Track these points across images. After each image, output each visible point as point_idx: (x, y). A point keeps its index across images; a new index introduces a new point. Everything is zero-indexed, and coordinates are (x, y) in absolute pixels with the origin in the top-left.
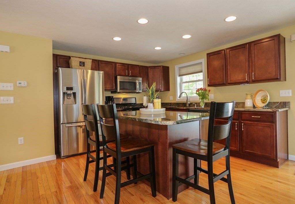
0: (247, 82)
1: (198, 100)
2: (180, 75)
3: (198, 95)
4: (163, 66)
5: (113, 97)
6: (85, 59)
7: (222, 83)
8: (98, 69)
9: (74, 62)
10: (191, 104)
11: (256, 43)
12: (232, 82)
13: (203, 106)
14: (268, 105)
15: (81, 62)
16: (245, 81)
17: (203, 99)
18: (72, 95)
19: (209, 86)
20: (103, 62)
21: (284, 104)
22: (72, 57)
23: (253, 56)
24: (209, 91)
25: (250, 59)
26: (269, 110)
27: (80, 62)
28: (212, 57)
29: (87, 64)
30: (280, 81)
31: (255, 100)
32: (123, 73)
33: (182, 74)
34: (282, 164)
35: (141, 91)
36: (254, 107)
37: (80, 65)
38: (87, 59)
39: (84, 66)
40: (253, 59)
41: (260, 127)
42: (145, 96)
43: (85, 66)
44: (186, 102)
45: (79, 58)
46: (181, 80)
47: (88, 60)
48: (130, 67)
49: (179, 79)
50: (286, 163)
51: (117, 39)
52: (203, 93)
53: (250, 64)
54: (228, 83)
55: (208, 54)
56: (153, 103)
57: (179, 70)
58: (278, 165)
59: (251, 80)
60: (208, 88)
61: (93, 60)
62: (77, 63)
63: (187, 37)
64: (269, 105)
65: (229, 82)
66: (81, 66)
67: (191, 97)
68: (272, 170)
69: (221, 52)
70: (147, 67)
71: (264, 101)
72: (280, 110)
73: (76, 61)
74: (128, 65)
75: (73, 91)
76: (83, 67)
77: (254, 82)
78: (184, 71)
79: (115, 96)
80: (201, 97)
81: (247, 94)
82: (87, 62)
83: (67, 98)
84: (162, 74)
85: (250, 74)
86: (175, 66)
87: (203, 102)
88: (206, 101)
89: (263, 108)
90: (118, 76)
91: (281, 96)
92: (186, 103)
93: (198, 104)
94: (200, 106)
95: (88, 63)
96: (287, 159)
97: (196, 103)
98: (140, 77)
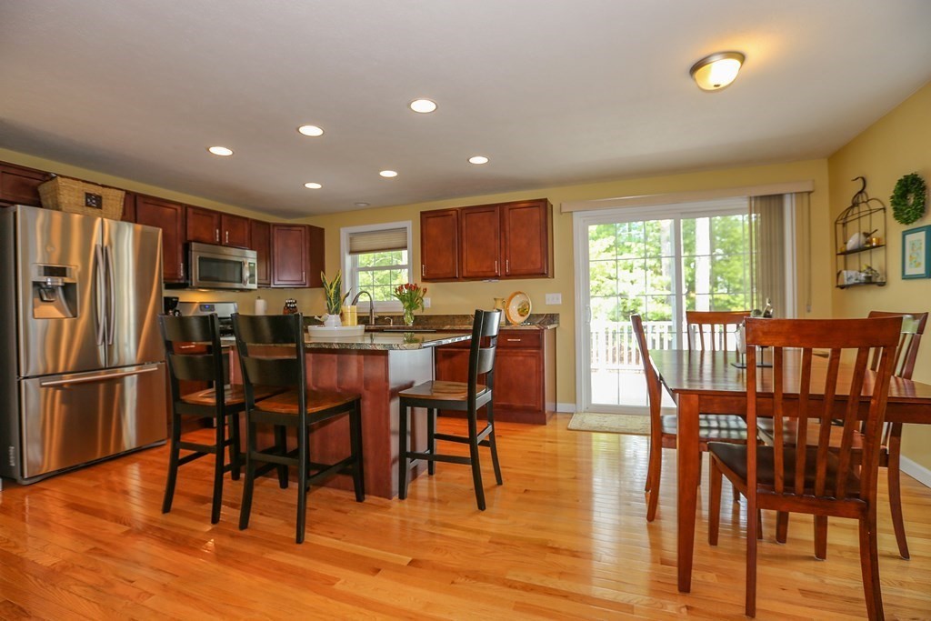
0: (497, 277)
1: (401, 310)
2: (352, 252)
3: (401, 299)
4: (311, 227)
5: (178, 298)
6: (103, 186)
7: (451, 276)
8: (133, 218)
9: (70, 194)
10: (380, 319)
11: (512, 206)
12: (470, 275)
13: (410, 322)
14: (528, 320)
15: (91, 195)
16: (492, 274)
17: (410, 307)
18: (60, 291)
19: (424, 280)
20: (151, 201)
21: (552, 318)
22: (61, 176)
23: (507, 229)
24: (425, 290)
25: (502, 234)
26: (534, 327)
27: (88, 195)
28: (431, 220)
29: (111, 202)
30: (547, 277)
31: (508, 311)
32: (206, 236)
33: (355, 249)
34: (550, 418)
35: (255, 286)
36: (508, 323)
37: (87, 205)
38: (110, 187)
39: (99, 206)
40: (508, 235)
41: (521, 358)
42: (259, 298)
43: (104, 207)
44: (368, 315)
45: (84, 181)
46: (355, 263)
47: (112, 190)
48: (224, 220)
49: (348, 259)
50: (554, 417)
51: (221, 151)
52: (410, 295)
53: (503, 244)
54: (464, 277)
55: (422, 213)
56: (342, 315)
57: (351, 239)
58: (545, 420)
59: (503, 273)
60: (422, 285)
61: (128, 193)
62: (79, 197)
63: (388, 174)
64: (532, 318)
65: (465, 274)
66: (90, 206)
67: (379, 303)
68: (538, 430)
69: (451, 213)
70: (267, 224)
71: (522, 312)
72: (549, 327)
73: (74, 189)
74: (221, 214)
75: (67, 280)
76: (98, 210)
77: (508, 276)
78: (360, 244)
79: (185, 296)
80: (407, 304)
81: (495, 299)
82: (110, 197)
83: (42, 300)
84: (308, 245)
85: (503, 263)
86: (339, 231)
87: (411, 314)
88: (417, 312)
89: (522, 324)
90: (193, 244)
91: (547, 303)
92: (368, 317)
93: (399, 319)
94: (404, 323)
95: (114, 201)
96: (555, 412)
97: (392, 317)
98: (251, 249)
